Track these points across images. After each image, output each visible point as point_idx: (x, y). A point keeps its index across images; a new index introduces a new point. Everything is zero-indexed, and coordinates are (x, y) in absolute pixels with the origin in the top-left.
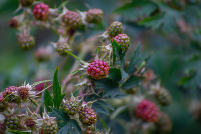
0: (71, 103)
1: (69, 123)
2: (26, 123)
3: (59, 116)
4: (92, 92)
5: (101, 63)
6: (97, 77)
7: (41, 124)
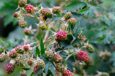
0: (50, 52)
1: (49, 62)
2: (28, 63)
3: (44, 59)
4: (58, 47)
5: (63, 32)
6: (62, 39)
7: (37, 63)
